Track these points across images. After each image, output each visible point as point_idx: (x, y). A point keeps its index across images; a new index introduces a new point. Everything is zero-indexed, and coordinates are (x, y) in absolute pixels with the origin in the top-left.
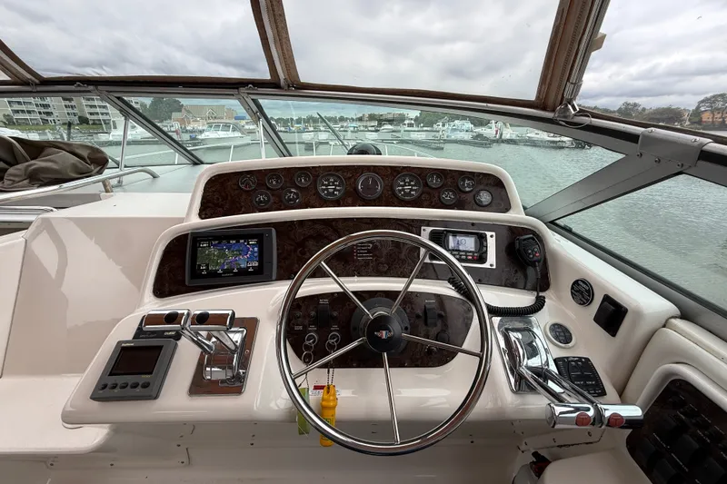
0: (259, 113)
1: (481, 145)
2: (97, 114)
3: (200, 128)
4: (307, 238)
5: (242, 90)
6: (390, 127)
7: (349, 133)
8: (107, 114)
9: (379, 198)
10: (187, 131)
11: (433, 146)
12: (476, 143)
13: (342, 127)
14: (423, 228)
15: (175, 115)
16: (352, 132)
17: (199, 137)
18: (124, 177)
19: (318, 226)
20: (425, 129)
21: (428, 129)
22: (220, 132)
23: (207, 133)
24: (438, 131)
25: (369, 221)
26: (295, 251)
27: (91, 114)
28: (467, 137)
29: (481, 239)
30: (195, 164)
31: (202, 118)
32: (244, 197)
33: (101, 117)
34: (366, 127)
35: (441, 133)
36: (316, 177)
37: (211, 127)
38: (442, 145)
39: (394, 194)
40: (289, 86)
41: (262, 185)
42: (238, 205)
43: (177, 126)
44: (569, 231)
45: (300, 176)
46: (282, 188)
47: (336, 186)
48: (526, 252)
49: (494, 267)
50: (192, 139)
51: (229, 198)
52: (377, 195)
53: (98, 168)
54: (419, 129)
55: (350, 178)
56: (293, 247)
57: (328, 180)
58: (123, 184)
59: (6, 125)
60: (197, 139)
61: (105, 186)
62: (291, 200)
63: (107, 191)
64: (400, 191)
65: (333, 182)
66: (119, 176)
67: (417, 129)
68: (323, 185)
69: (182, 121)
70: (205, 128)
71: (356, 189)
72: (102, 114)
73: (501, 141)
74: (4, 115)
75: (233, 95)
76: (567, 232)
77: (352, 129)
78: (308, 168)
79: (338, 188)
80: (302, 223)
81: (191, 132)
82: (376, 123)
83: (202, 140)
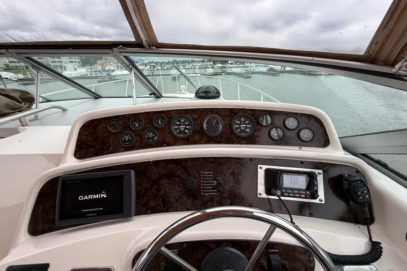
0: (132, 65)
1: (273, 75)
2: (56, 62)
3: (113, 69)
4: (161, 177)
5: (115, 49)
6: (220, 65)
7: (197, 69)
8: (61, 62)
9: (220, 135)
10: (105, 71)
11: (245, 76)
12: (269, 74)
13: (193, 66)
14: (259, 166)
15: (99, 62)
16: (199, 68)
17: (112, 74)
18: (39, 113)
19: (171, 166)
20: (240, 65)
21: (242, 66)
22: (123, 71)
23: (116, 72)
24: (248, 67)
25: (213, 160)
26: (151, 189)
27: (52, 62)
28: (265, 69)
29: (312, 178)
30: (96, 98)
31: (114, 63)
32: (112, 137)
33: (58, 64)
34: (207, 65)
35: (249, 68)
36: (170, 118)
37: (118, 68)
38: (250, 75)
39: (232, 132)
40: (150, 46)
41: (126, 127)
42: (108, 145)
43: (99, 68)
44: (385, 166)
45: (158, 119)
46: (143, 129)
47: (186, 125)
48: (356, 193)
49: (323, 202)
50: (108, 75)
51: (100, 139)
52: (218, 133)
53: (28, 105)
54: (237, 66)
55: (196, 119)
56: (149, 185)
57: (180, 121)
58: (39, 118)
59: (5, 70)
60: (111, 75)
61: (21, 122)
62: (150, 138)
63: (23, 126)
64: (237, 128)
65: (184, 123)
66: (35, 113)
67: (235, 66)
68: (176, 125)
69: (102, 65)
70: (115, 68)
71: (202, 127)
72: (59, 62)
73: (285, 72)
74: (5, 64)
75: (109, 53)
76: (382, 166)
77: (199, 67)
78: (164, 111)
79: (187, 127)
80: (157, 163)
81: (108, 71)
82: (212, 63)
83: (114, 76)
